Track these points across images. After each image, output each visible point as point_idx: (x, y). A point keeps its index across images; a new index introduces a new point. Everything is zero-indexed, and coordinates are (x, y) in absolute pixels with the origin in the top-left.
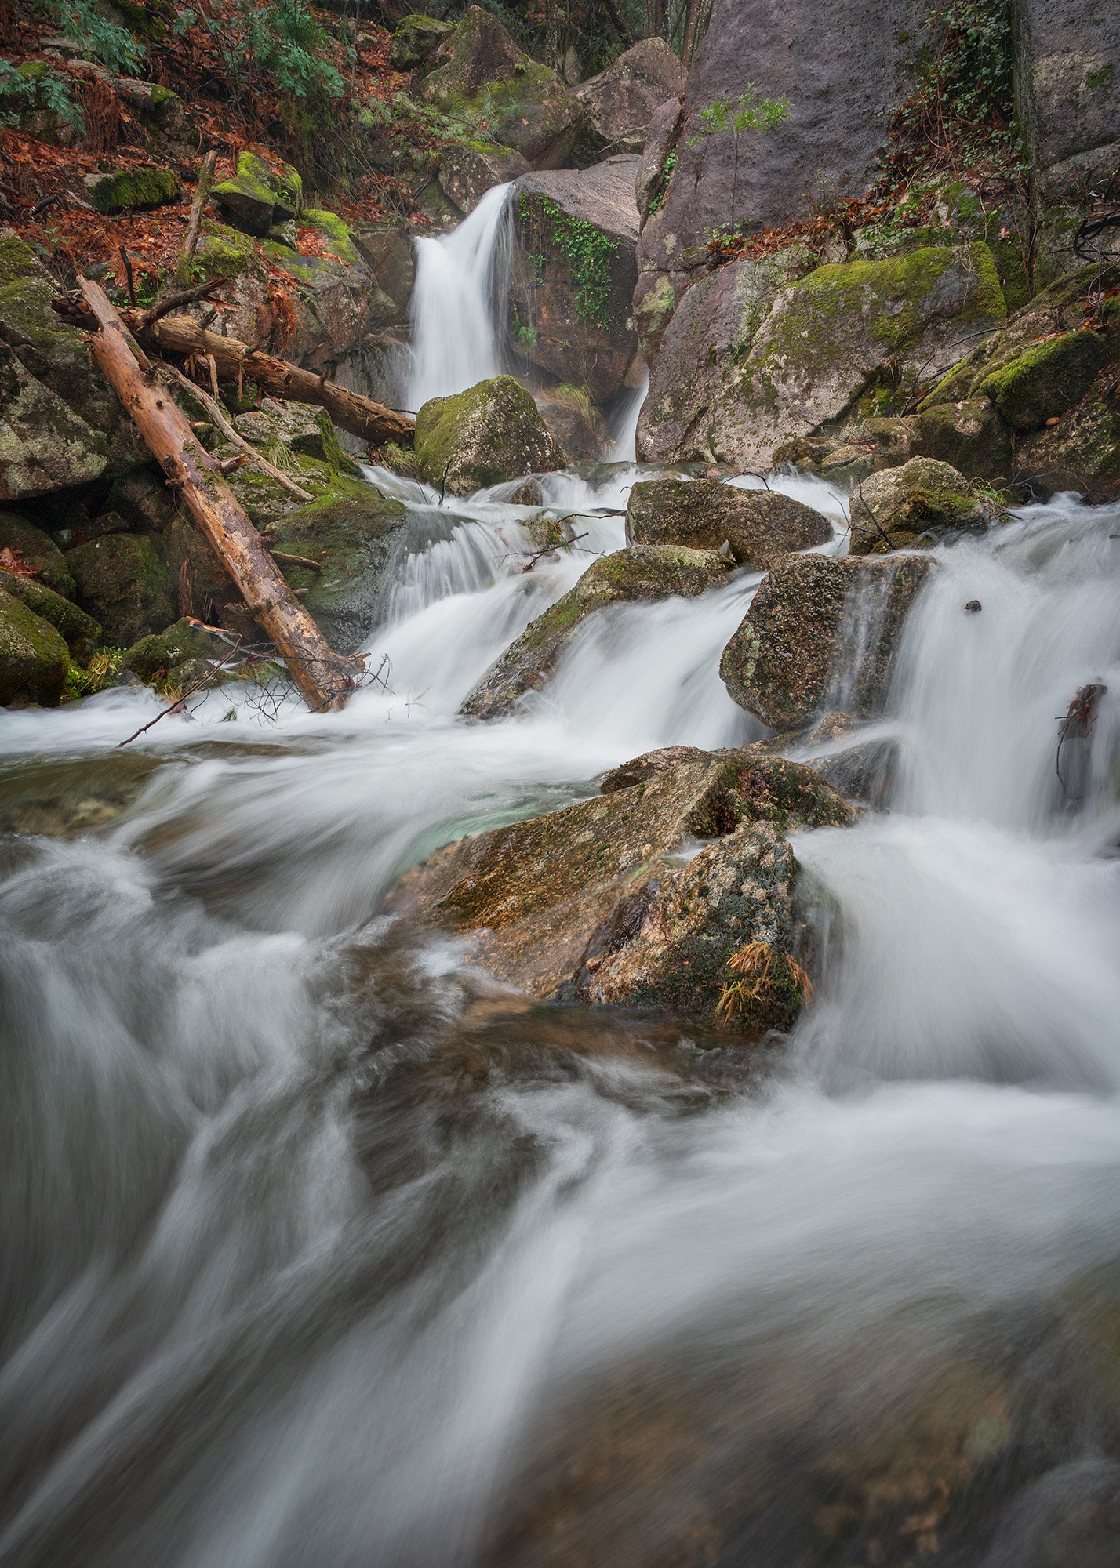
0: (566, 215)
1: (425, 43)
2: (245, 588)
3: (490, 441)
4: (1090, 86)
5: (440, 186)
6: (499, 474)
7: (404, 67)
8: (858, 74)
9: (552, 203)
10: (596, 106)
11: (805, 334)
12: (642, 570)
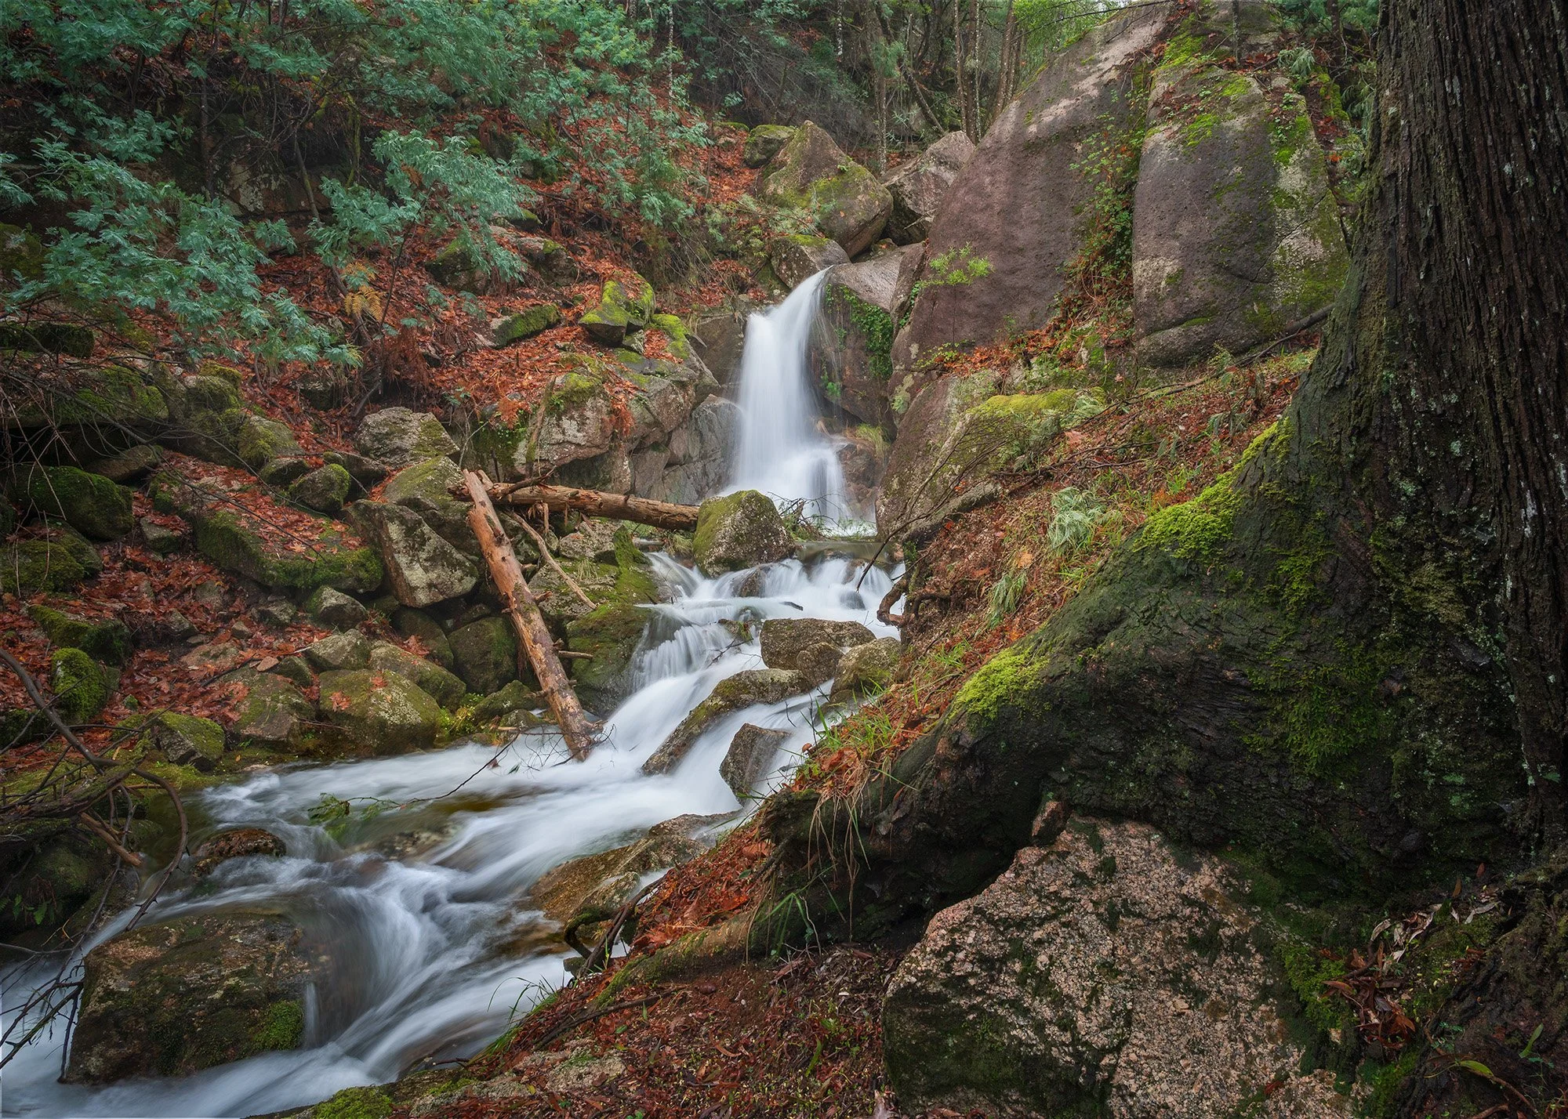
0: (861, 301)
1: (771, 148)
2: (541, 679)
3: (737, 539)
4: (1168, 284)
5: (772, 268)
6: (742, 561)
7: (753, 165)
8: (1046, 237)
9: (851, 292)
10: (908, 188)
11: (974, 450)
12: (745, 686)
